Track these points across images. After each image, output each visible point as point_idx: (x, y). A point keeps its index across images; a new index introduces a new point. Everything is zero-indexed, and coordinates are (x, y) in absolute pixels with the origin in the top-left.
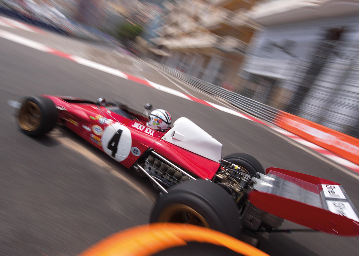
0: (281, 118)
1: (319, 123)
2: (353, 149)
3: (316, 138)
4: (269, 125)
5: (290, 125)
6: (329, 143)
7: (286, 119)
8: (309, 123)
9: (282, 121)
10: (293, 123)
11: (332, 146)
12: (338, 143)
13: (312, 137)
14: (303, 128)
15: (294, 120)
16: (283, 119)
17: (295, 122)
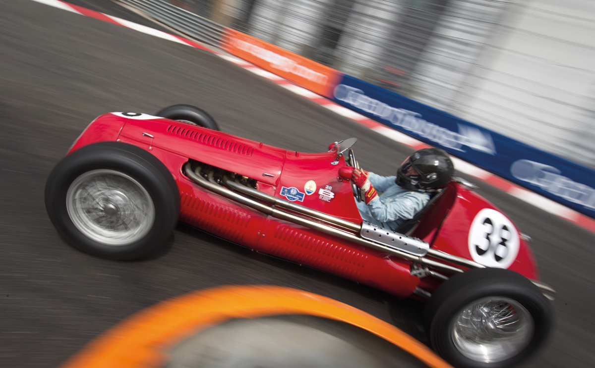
0: (228, 39)
1: (273, 43)
2: (309, 74)
3: (273, 64)
4: (216, 52)
5: (242, 49)
6: (287, 70)
7: (236, 40)
8: (264, 44)
9: (231, 43)
10: (245, 45)
11: (290, 74)
12: (295, 69)
13: (268, 63)
14: (257, 53)
15: (245, 41)
16: (231, 40)
17: (247, 44)
